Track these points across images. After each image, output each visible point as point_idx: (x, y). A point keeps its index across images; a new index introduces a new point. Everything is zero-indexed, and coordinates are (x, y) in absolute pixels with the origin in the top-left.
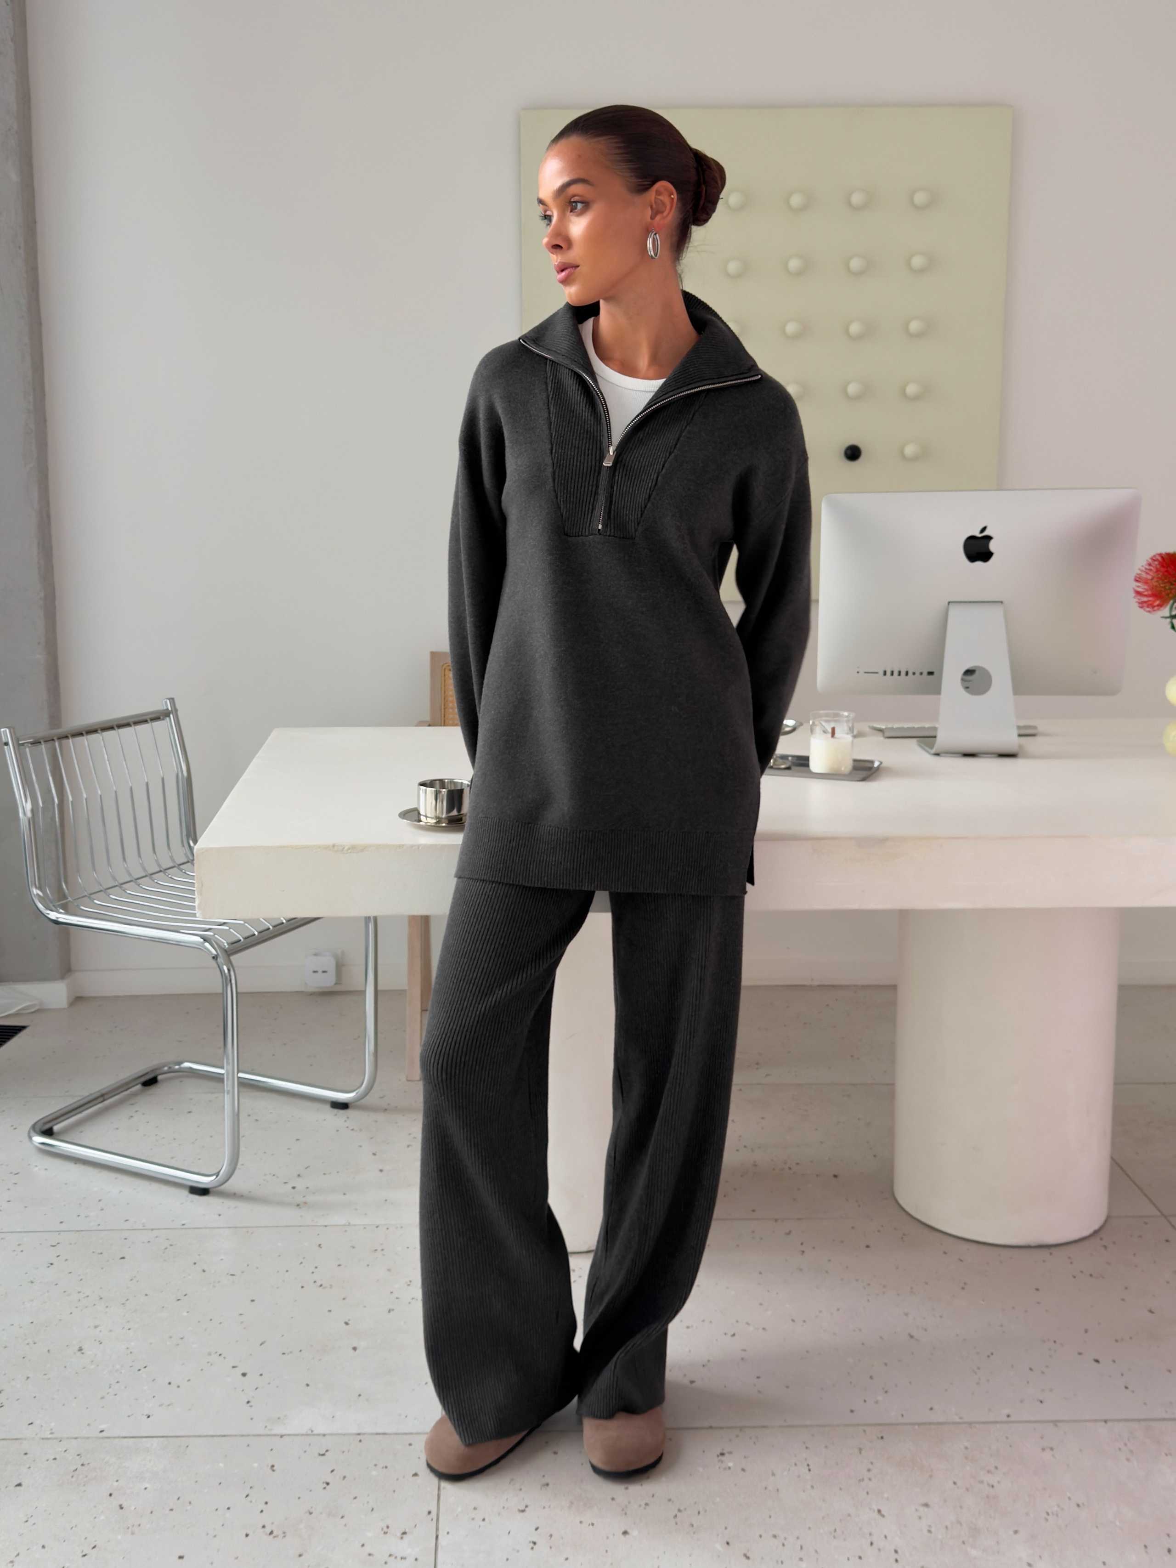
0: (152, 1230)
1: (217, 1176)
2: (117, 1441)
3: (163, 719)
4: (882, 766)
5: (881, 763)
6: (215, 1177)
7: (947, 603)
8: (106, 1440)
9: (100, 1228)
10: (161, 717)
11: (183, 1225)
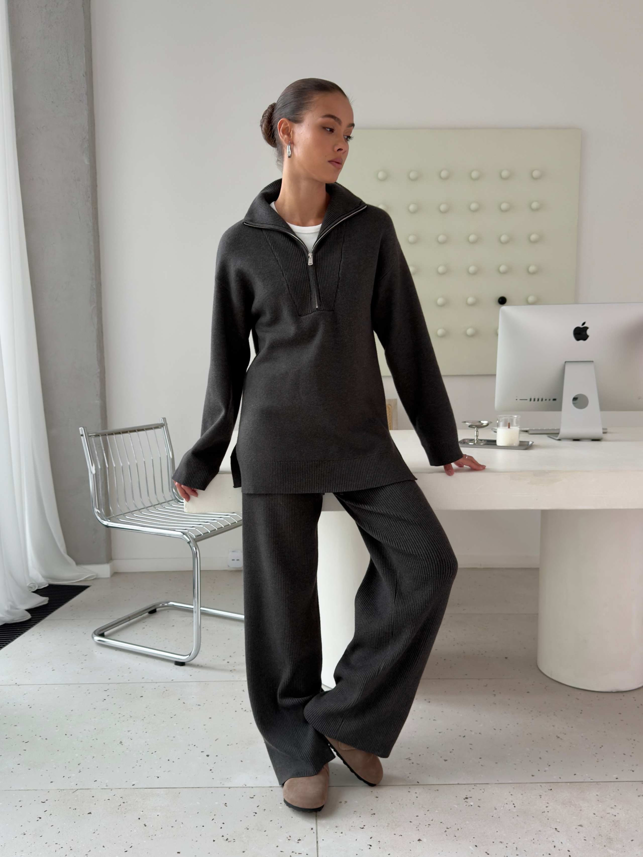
0: (156, 683)
1: (190, 656)
2: (141, 790)
3: (160, 428)
4: (534, 444)
5: (533, 442)
6: (188, 656)
7: (564, 362)
8: (136, 789)
9: (129, 682)
10: (159, 427)
11: (172, 680)
